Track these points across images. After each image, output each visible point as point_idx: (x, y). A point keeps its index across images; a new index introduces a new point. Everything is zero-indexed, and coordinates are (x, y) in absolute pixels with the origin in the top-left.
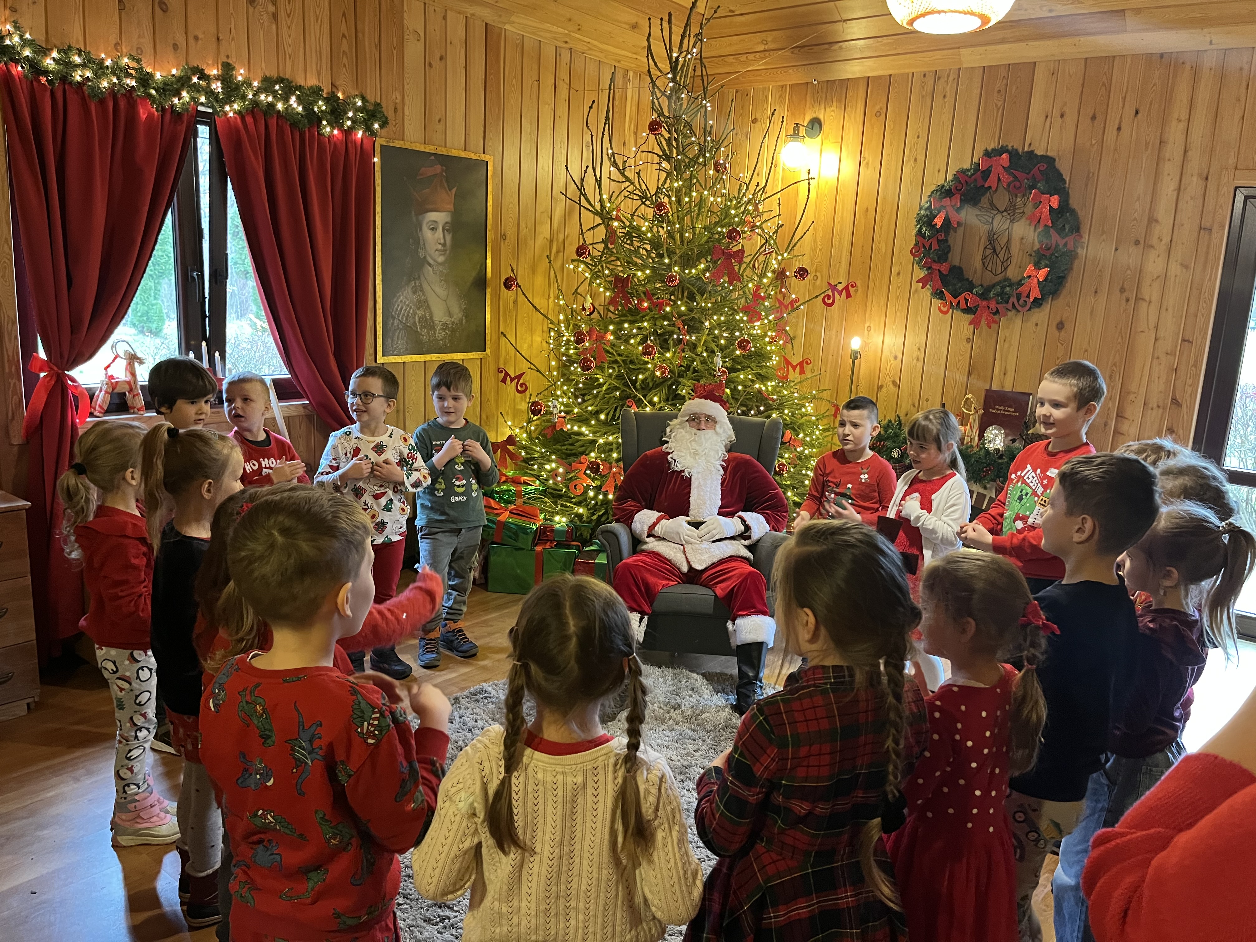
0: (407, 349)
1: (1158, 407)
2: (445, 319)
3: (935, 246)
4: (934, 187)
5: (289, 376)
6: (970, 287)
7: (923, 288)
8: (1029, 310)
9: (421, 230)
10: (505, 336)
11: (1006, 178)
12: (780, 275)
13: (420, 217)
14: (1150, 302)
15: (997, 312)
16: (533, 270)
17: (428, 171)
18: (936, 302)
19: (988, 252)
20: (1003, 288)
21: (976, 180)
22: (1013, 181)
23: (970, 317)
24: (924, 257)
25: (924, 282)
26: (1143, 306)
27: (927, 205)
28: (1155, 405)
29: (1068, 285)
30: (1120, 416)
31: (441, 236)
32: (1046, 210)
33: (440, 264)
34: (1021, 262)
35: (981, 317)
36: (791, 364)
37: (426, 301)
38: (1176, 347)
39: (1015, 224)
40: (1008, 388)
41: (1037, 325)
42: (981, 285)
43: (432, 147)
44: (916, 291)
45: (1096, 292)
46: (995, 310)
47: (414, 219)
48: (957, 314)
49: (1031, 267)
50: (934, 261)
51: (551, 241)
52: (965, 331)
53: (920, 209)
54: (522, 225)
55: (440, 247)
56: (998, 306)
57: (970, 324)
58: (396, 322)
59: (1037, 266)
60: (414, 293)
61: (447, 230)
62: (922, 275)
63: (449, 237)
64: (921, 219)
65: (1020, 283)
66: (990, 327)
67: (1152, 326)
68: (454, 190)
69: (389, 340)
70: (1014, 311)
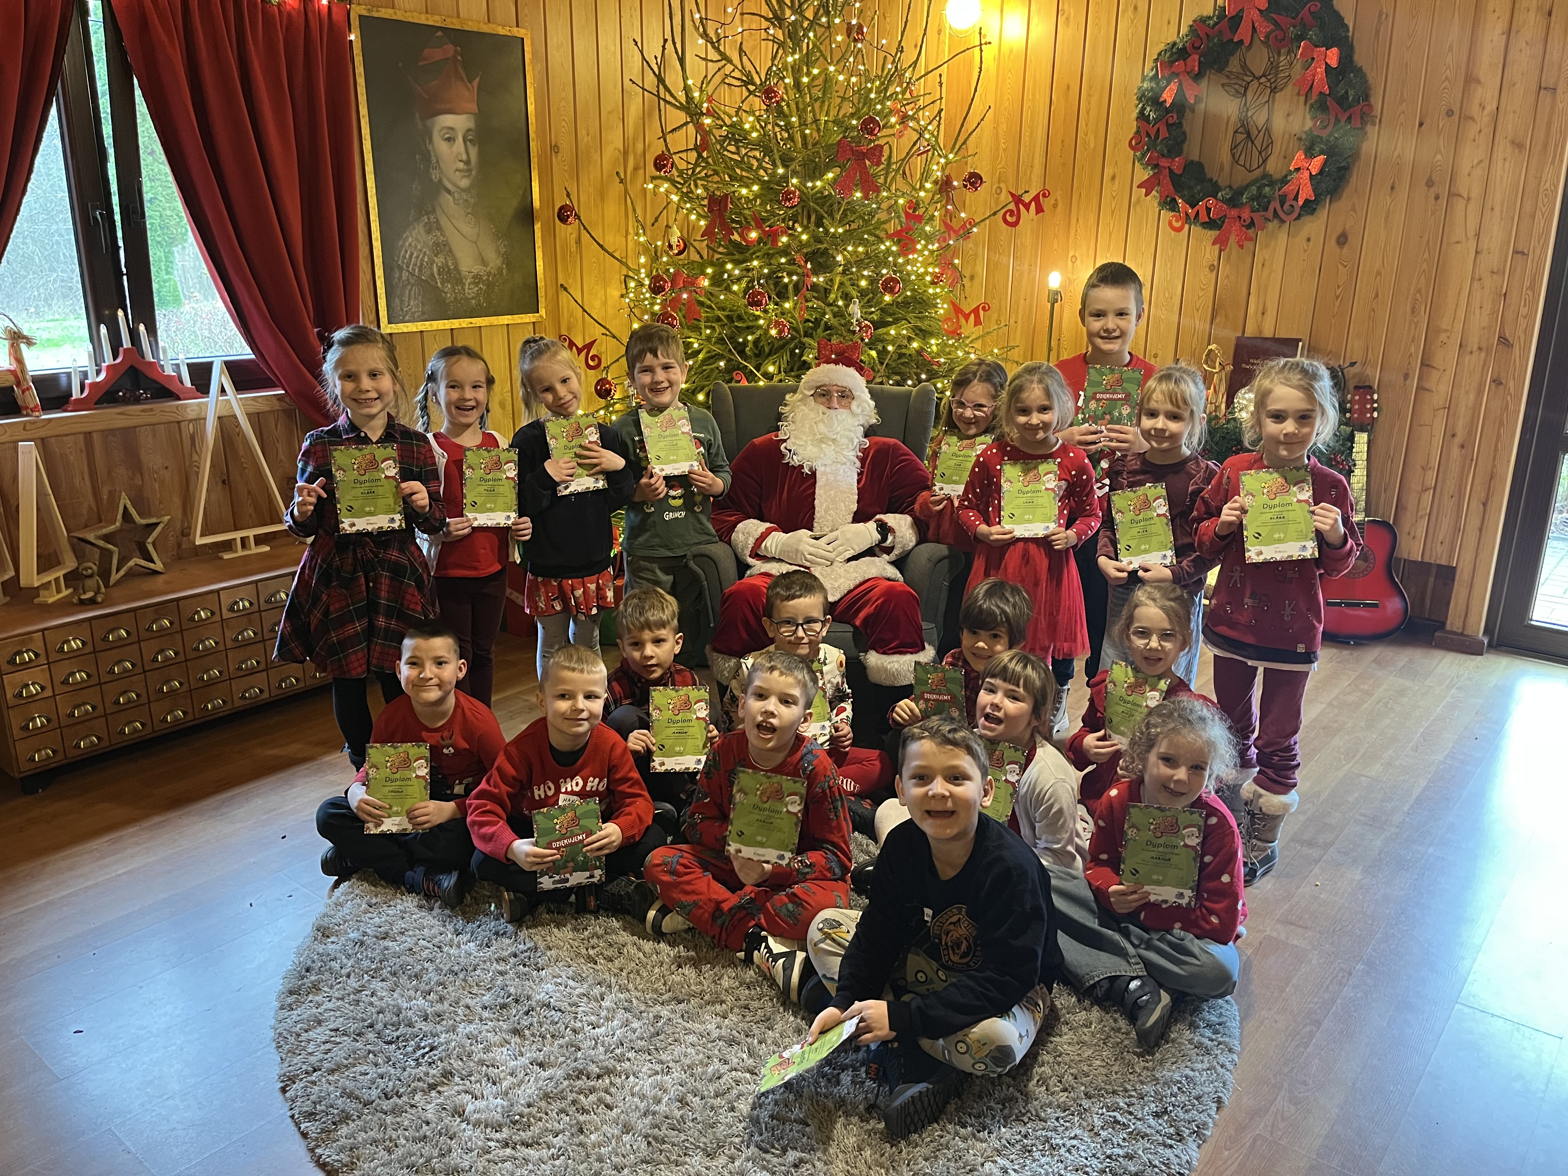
0: (423, 313)
1: (1480, 349)
2: (477, 269)
3: (1164, 133)
4: (1162, 47)
5: (253, 357)
6: (1213, 190)
7: (1147, 195)
8: (1298, 218)
9: (431, 141)
10: (565, 289)
11: (1263, 28)
12: (944, 186)
13: (429, 122)
14: (1469, 199)
15: (1252, 224)
16: (602, 195)
17: (435, 54)
18: (1166, 215)
19: (1240, 137)
20: (1260, 189)
21: (1220, 32)
22: (1272, 31)
23: (1214, 233)
24: (1148, 150)
25: (1148, 186)
26: (1460, 204)
27: (1151, 74)
28: (1475, 348)
29: (1353, 180)
30: (1426, 364)
31: (462, 149)
32: (1321, 70)
33: (463, 190)
34: (1286, 151)
35: (1230, 233)
36: (961, 311)
37: (446, 244)
38: (1506, 261)
39: (1277, 95)
40: (1268, 333)
41: (1309, 240)
42: (1230, 187)
43: (437, 18)
44: (1138, 201)
45: (1393, 188)
46: (1248, 222)
47: (420, 125)
48: (1196, 229)
49: (1300, 155)
50: (1163, 155)
51: (625, 153)
52: (1208, 255)
53: (1143, 80)
54: (582, 132)
55: (461, 165)
56: (1254, 215)
57: (1214, 243)
58: (405, 275)
59: (1310, 154)
60: (429, 232)
61: (471, 141)
62: (1146, 177)
63: (474, 152)
64: (1143, 95)
65: (1284, 181)
66: (1242, 247)
67: (1471, 233)
68: (476, 82)
69: (397, 301)
70: (1276, 222)
